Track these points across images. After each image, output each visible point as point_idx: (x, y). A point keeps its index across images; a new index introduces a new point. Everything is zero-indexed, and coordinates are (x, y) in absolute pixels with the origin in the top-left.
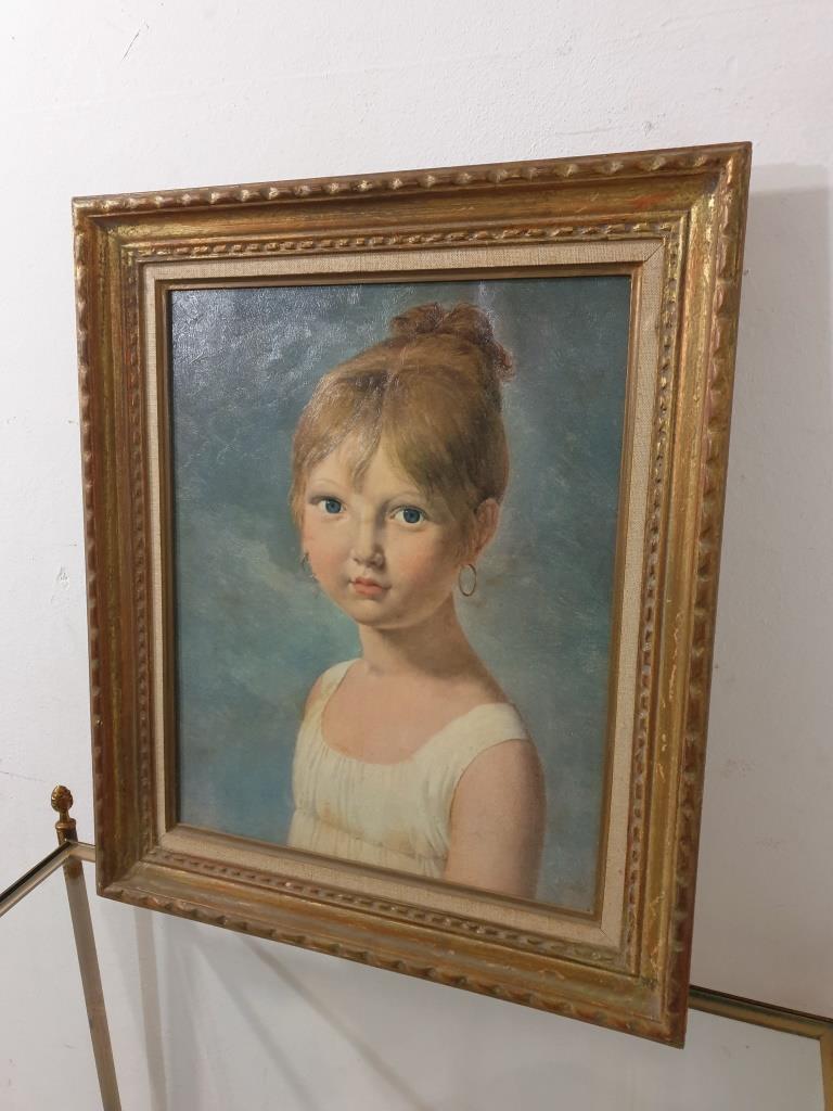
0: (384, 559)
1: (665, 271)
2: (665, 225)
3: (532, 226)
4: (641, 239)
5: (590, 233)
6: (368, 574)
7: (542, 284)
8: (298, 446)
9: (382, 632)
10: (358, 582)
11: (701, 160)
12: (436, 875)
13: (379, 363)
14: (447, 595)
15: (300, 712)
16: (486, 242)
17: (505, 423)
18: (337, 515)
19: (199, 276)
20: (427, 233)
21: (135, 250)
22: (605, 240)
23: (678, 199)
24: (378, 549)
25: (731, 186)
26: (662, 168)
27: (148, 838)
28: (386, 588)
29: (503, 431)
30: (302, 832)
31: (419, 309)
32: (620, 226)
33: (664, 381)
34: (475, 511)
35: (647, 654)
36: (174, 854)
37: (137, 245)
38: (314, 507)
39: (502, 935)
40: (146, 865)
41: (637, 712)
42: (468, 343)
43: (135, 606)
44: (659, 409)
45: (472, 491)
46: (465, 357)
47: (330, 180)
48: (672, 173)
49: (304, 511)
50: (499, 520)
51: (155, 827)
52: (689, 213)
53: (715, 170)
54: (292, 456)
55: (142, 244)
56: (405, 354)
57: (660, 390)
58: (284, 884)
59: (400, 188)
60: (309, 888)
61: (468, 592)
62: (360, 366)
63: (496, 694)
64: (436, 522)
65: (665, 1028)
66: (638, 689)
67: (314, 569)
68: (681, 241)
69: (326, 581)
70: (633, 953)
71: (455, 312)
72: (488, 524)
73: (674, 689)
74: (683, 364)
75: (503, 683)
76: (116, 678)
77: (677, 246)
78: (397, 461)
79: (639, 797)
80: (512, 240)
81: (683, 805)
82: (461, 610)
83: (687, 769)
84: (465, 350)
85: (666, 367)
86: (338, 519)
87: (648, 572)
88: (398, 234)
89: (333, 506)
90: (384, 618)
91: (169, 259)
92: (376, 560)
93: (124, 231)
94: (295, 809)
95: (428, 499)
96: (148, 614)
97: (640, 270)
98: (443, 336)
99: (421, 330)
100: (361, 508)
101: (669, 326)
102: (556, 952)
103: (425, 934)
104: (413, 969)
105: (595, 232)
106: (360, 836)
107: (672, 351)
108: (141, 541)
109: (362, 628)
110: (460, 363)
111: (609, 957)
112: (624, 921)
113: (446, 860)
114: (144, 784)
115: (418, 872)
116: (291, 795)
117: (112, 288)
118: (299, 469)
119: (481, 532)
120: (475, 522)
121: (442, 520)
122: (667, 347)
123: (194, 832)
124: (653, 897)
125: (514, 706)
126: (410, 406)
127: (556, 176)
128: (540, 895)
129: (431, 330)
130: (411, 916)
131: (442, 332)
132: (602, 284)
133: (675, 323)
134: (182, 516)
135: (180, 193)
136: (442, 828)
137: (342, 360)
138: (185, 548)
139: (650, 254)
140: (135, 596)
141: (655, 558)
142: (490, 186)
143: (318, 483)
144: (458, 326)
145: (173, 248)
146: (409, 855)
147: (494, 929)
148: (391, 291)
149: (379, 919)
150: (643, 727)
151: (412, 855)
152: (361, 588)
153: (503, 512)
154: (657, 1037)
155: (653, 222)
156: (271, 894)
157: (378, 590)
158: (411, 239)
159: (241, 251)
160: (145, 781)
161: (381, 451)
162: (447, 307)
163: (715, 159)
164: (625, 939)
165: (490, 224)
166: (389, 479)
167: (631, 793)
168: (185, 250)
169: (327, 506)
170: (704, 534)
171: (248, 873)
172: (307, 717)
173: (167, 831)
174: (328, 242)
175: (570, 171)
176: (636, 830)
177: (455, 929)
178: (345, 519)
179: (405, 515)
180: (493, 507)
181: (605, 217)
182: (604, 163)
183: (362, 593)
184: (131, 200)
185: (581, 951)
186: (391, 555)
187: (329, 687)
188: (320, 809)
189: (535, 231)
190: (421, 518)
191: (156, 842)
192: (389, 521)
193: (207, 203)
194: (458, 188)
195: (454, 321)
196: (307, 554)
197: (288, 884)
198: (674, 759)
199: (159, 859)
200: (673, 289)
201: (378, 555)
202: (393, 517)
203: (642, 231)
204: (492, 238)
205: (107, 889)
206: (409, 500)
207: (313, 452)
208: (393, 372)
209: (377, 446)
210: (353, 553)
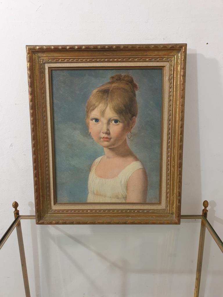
1: (170, 68)
2: (170, 59)
3: (143, 58)
4: (165, 61)
5: (155, 60)
6: (106, 136)
7: (144, 70)
8: (87, 107)
9: (110, 149)
10: (103, 138)
11: (178, 46)
12: (124, 202)
13: (108, 87)
14: (125, 139)
15: (90, 170)
16: (133, 61)
17: (137, 100)
19: (61, 66)
20: (120, 58)
21: (43, 59)
22: (158, 61)
23: (172, 54)
24: (108, 130)
25: (184, 52)
26: (171, 48)
27: (49, 208)
28: (110, 139)
29: (136, 102)
30: (91, 198)
31: (117, 75)
32: (161, 59)
33: (171, 90)
34: (131, 119)
35: (169, 146)
36: (57, 210)
37: (44, 58)
38: (92, 121)
39: (141, 211)
40: (49, 214)
41: (167, 158)
42: (128, 83)
43: (45, 149)
44: (170, 96)
45: (130, 115)
46: (127, 86)
47: (98, 45)
48: (172, 49)
49: (89, 122)
50: (136, 121)
51: (51, 204)
52: (175, 57)
53: (181, 48)
54: (86, 109)
55: (45, 58)
56: (113, 85)
57: (170, 92)
58: (88, 211)
59: (115, 48)
60: (94, 211)
61: (130, 138)
62: (103, 88)
63: (136, 159)
64: (122, 123)
65: (177, 221)
66: (167, 153)
67: (92, 136)
68: (173, 62)
69: (95, 138)
70: (169, 209)
71: (125, 76)
72: (134, 122)
73: (175, 152)
74: (175, 87)
75: (138, 157)
76: (40, 167)
77: (172, 63)
78: (112, 109)
79: (168, 176)
80: (139, 61)
81: (179, 175)
83: (179, 168)
84: (127, 84)
85: (171, 87)
86: (98, 124)
87: (169, 129)
88: (113, 58)
89: (97, 121)
90: (110, 146)
91: (53, 62)
93: (40, 54)
94: (89, 193)
95: (120, 118)
96: (48, 151)
97: (165, 68)
98: (122, 81)
99: (117, 80)
100: (104, 121)
101: (171, 79)
102: (153, 212)
103: (123, 215)
104: (122, 222)
105: (156, 60)
106: (105, 196)
107: (172, 84)
108: (46, 132)
109: (104, 148)
110: (127, 87)
111: (163, 211)
112: (166, 203)
113: (126, 198)
114: (48, 194)
115: (120, 202)
116: (88, 190)
117: (37, 69)
118: (88, 112)
119: (132, 124)
120: (131, 122)
121: (123, 122)
122: (171, 83)
123: (61, 204)
124: (172, 196)
125: (140, 161)
126: (115, 97)
127: (150, 48)
128: (147, 201)
129: (119, 80)
130: (120, 212)
131: (122, 80)
132: (156, 70)
133: (173, 78)
134: (56, 126)
135: (59, 46)
136: (125, 190)
137: (98, 86)
138: (57, 133)
139: (167, 65)
140: (44, 146)
141: (170, 126)
142: (136, 49)
143: (92, 115)
144: (126, 79)
145: (54, 59)
146: (117, 198)
147: (139, 210)
148: (109, 71)
149: (112, 214)
150: (169, 161)
151: (118, 198)
152: (104, 139)
153: (137, 120)
154: (176, 223)
155: (168, 58)
156: (84, 214)
157: (108, 139)
158: (116, 60)
159: (73, 61)
160: (48, 193)
161: (108, 107)
162: (123, 75)
163: (181, 46)
164: (167, 206)
165: (134, 57)
166: (110, 113)
167: (167, 175)
168: (57, 60)
169: (95, 121)
170: (181, 120)
171: (78, 211)
172: (91, 171)
173: (54, 205)
174: (95, 59)
175: (153, 47)
176: (168, 183)
177: (130, 212)
178: (100, 124)
179: (114, 122)
180: (135, 118)
181: (158, 57)
182: (159, 46)
183: (105, 140)
184: (44, 47)
185: (158, 211)
186: (111, 131)
187: (97, 163)
188: (95, 192)
189: (143, 59)
190: (118, 122)
191: (51, 208)
192: (111, 123)
193: (66, 49)
194: (128, 49)
195: (125, 78)
196: (90, 133)
197: (89, 211)
198: (176, 167)
199: (53, 212)
200: (172, 72)
201: (108, 131)
203: (165, 60)
204: (134, 60)
205: (40, 222)
206: (115, 118)
207: (91, 108)
208: (111, 89)
209: (107, 106)
210: (102, 131)
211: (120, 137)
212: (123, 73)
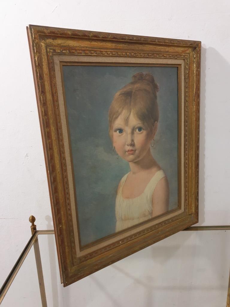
0: (134, 143)
4: (181, 59)
8: (110, 116)
9: (135, 163)
10: (128, 151)
12: (150, 217)
13: (130, 89)
14: (148, 148)
15: (116, 193)
16: (155, 57)
17: (158, 102)
18: (122, 134)
23: (188, 51)
24: (133, 141)
26: (190, 45)
28: (135, 151)
29: (157, 104)
31: (138, 74)
32: (179, 56)
34: (153, 125)
38: (116, 133)
41: (185, 161)
45: (152, 120)
46: (149, 86)
49: (113, 134)
50: (158, 126)
51: (75, 253)
52: (189, 55)
54: (108, 118)
56: (136, 86)
61: (153, 146)
62: (125, 90)
63: (159, 168)
64: (145, 130)
66: (185, 156)
67: (117, 151)
68: (188, 60)
69: (120, 153)
70: (188, 211)
71: (146, 74)
72: (156, 128)
73: (192, 154)
78: (136, 116)
80: (160, 57)
82: (152, 151)
84: (148, 84)
85: (187, 87)
86: (122, 135)
87: (186, 131)
89: (121, 131)
90: (135, 159)
92: (132, 144)
94: (117, 221)
95: (143, 124)
97: (181, 66)
98: (144, 81)
99: (139, 79)
100: (128, 130)
102: (176, 219)
105: (175, 57)
106: (133, 219)
109: (130, 163)
110: (148, 88)
113: (152, 213)
114: (72, 240)
116: (115, 218)
118: (111, 122)
119: (155, 130)
120: (153, 128)
125: (163, 170)
126: (138, 100)
129: (141, 79)
130: (150, 230)
131: (143, 80)
136: (151, 205)
139: (182, 63)
141: (187, 128)
143: (116, 125)
147: (165, 222)
151: (145, 217)
152: (129, 152)
153: (159, 124)
157: (133, 152)
159: (93, 53)
161: (132, 114)
162: (144, 73)
166: (134, 121)
167: (185, 178)
169: (119, 131)
172: (118, 193)
173: (80, 251)
175: (176, 42)
176: (186, 185)
177: (158, 227)
178: (124, 134)
179: (138, 130)
180: (157, 123)
181: (177, 54)
183: (129, 154)
186: (135, 141)
187: (123, 183)
188: (123, 217)
189: (165, 55)
190: (142, 130)
192: (135, 132)
193: (89, 36)
194: (155, 43)
195: (146, 77)
196: (115, 147)
197: (120, 242)
200: (187, 71)
201: (133, 142)
202: (136, 131)
206: (139, 125)
207: (115, 116)
208: (134, 91)
209: (130, 112)
210: (127, 144)
211: (144, 146)
212: (145, 72)
